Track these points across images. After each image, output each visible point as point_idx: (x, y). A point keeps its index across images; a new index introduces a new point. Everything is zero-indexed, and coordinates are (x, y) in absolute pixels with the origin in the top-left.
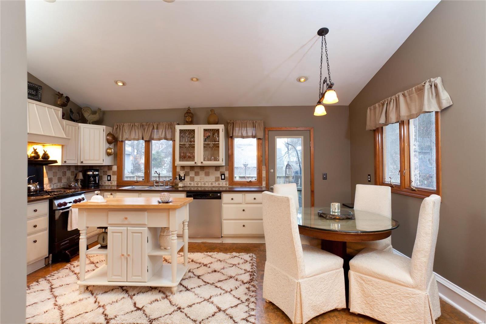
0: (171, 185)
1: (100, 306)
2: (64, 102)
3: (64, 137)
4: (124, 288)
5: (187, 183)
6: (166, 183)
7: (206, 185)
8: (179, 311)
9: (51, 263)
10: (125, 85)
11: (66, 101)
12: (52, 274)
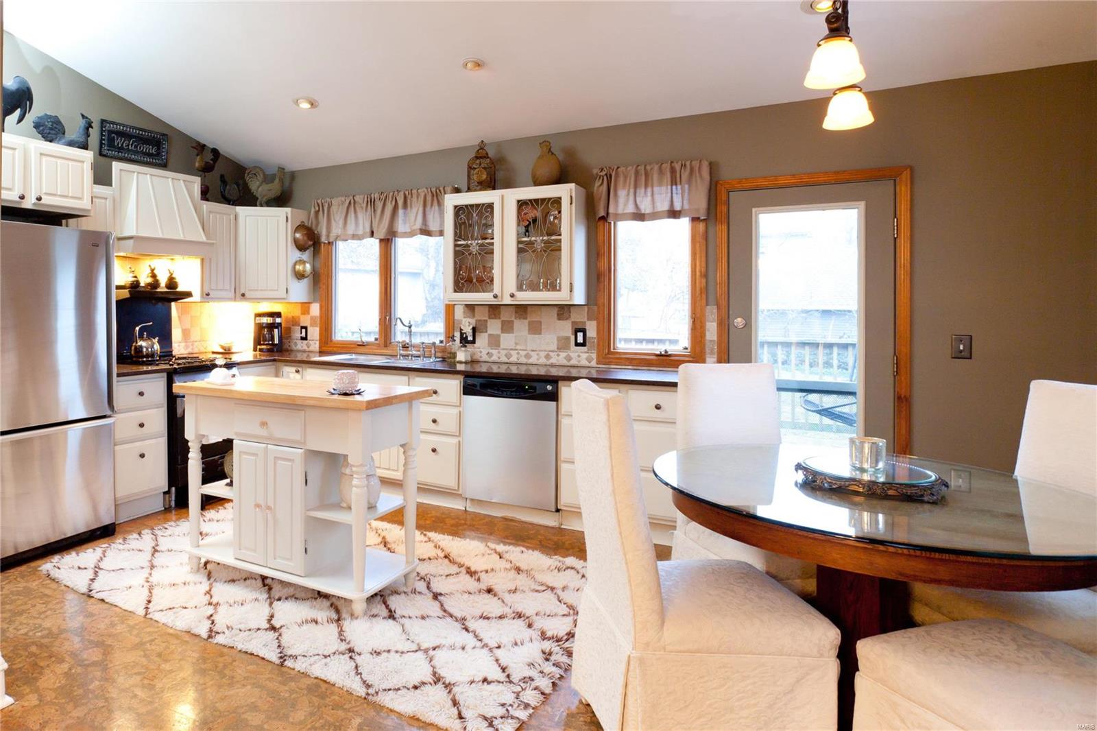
0: (439, 355)
1: (210, 604)
2: (207, 163)
3: (201, 240)
4: (267, 581)
5: (481, 352)
6: (426, 350)
7: (533, 360)
8: (347, 656)
9: (173, 506)
10: (316, 107)
11: (212, 160)
12: (166, 526)
